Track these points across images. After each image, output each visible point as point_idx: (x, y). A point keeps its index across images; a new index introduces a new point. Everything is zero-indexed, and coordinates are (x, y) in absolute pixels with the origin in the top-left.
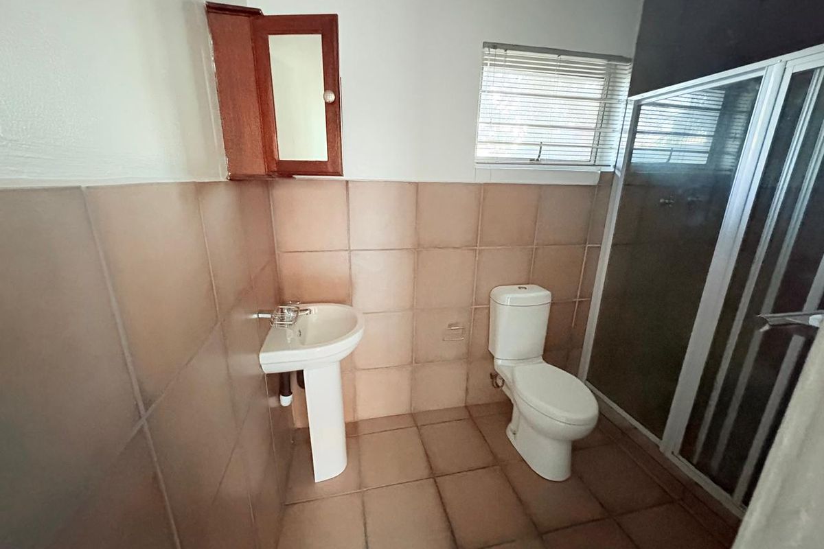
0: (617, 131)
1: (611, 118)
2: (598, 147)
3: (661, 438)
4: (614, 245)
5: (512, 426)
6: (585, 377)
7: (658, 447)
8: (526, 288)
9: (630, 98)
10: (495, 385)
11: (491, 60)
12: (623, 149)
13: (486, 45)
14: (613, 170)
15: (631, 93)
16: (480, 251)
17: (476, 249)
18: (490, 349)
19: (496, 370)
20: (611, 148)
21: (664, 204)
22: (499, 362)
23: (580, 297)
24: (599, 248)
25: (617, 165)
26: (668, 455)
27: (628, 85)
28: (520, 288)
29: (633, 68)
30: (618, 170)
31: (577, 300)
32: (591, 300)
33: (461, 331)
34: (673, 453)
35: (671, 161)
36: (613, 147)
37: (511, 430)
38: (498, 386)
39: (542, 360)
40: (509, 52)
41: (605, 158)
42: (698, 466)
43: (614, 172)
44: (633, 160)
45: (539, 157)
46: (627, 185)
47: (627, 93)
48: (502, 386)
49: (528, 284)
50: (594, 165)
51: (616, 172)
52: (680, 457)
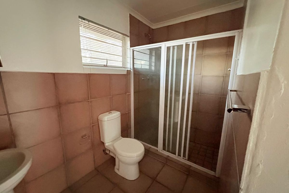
0: (129, 58)
1: (126, 53)
2: (124, 62)
3: (158, 148)
4: (134, 92)
5: (116, 167)
6: (134, 138)
7: (157, 150)
8: (111, 113)
9: (131, 48)
10: (106, 153)
11: (83, 24)
12: (131, 63)
13: (80, 17)
14: (130, 69)
15: (131, 47)
16: (91, 102)
17: (89, 101)
18: (101, 140)
19: (106, 147)
20: (128, 63)
21: (143, 79)
22: (107, 144)
23: (128, 112)
24: (130, 94)
25: (131, 68)
26: (161, 151)
27: (130, 44)
28: (109, 113)
29: (130, 39)
30: (131, 69)
31: (127, 113)
32: (131, 112)
33: (88, 138)
34: (161, 150)
35: (142, 67)
36: (128, 62)
37: (116, 169)
38: (107, 154)
39: (121, 137)
40: (90, 23)
41: (126, 66)
42: (167, 151)
43: (130, 70)
44: (135, 67)
45: (107, 64)
46: (134, 74)
47: (130, 46)
48: (109, 153)
49: (111, 111)
50: (124, 68)
51: (131, 70)
52: (163, 151)
